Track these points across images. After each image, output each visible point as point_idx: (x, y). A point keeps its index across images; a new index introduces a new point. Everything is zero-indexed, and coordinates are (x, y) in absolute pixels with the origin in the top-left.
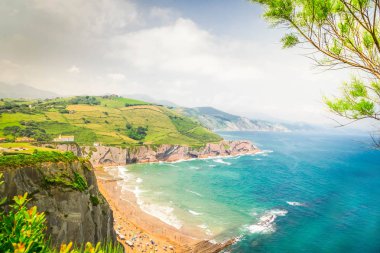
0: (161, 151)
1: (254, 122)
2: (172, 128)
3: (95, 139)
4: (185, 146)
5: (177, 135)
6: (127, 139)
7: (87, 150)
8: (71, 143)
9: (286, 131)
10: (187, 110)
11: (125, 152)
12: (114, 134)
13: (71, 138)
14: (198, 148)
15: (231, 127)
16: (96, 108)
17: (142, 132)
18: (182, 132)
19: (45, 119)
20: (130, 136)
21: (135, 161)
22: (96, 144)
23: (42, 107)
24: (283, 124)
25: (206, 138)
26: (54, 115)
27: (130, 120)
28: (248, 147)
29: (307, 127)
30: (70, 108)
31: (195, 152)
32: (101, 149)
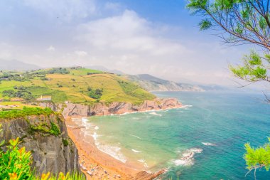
0: (112, 106)
1: (179, 85)
2: (120, 90)
3: (66, 98)
4: (129, 103)
5: (125, 94)
6: (88, 98)
7: (60, 107)
8: (49, 102)
9: (203, 91)
10: (131, 77)
11: (87, 107)
12: (79, 95)
13: (49, 98)
14: (139, 104)
15: (163, 88)
16: (66, 76)
17: (99, 93)
18: (127, 93)
19: (31, 85)
20: (90, 96)
21: (93, 114)
22: (66, 102)
23: (29, 76)
24: (200, 86)
25: (144, 97)
26: (37, 82)
27: (90, 85)
28: (174, 103)
29: (217, 88)
30: (48, 76)
31: (136, 107)
32: (70, 106)
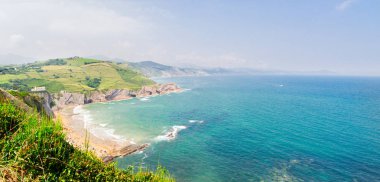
0: (108, 93)
1: (183, 70)
2: (118, 77)
3: (63, 88)
4: (127, 89)
5: (123, 82)
6: (86, 87)
7: (56, 96)
8: (44, 92)
9: (207, 75)
10: (133, 65)
11: (83, 96)
12: (76, 85)
13: (43, 88)
14: (136, 90)
15: (166, 74)
16: (64, 67)
17: (97, 82)
18: (126, 80)
19: (26, 77)
20: (88, 85)
21: (90, 101)
22: (62, 92)
23: (24, 69)
24: (205, 70)
25: (143, 83)
26: (33, 74)
27: (88, 74)
28: (173, 87)
29: (222, 71)
30: (44, 68)
31: (134, 93)
32: (65, 94)
